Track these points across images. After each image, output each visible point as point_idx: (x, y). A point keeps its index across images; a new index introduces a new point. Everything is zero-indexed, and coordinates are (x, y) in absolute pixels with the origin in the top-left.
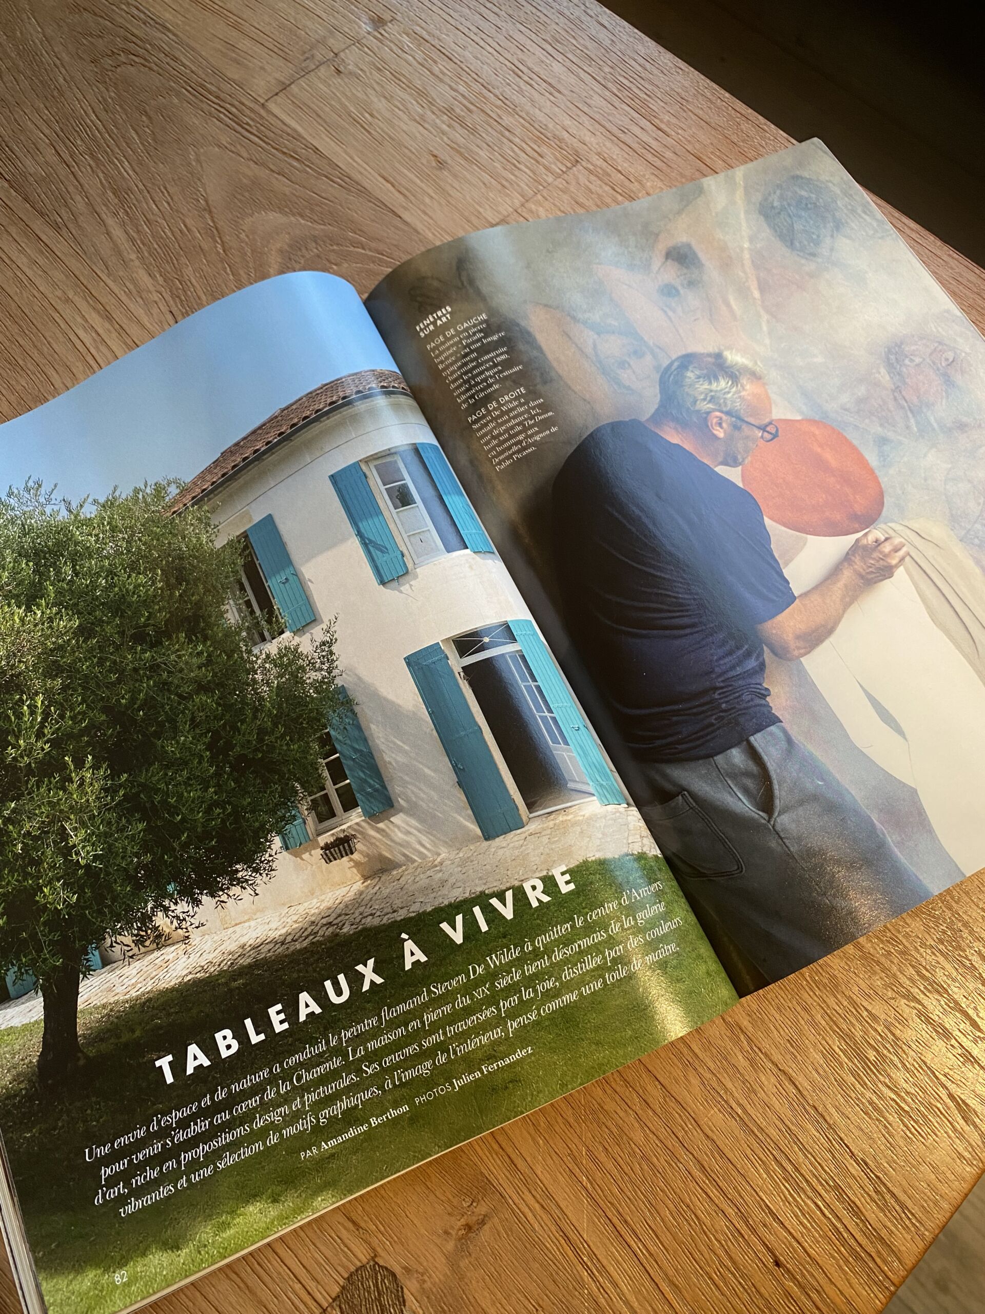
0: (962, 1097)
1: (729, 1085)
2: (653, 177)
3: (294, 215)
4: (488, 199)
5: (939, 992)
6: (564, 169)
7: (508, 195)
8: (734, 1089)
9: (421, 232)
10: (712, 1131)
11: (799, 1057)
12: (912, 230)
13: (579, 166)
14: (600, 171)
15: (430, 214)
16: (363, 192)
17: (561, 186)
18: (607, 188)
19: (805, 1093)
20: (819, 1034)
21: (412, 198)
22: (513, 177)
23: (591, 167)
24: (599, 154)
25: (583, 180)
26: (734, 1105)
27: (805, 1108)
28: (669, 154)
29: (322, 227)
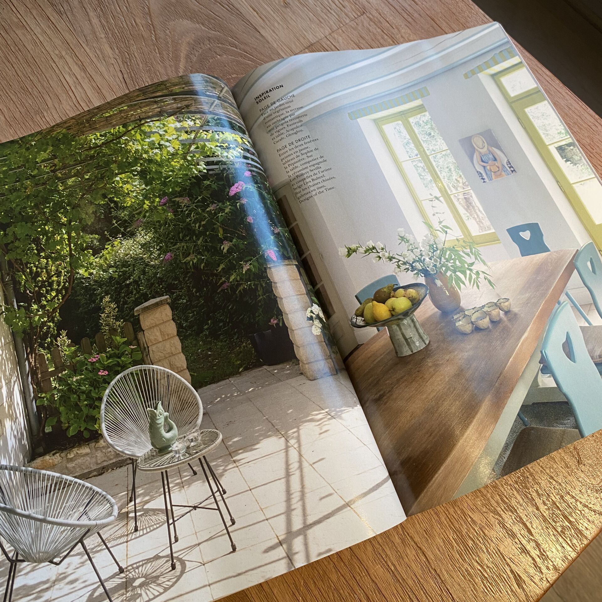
0: (518, 572)
1: (389, 553)
2: (406, 27)
3: (198, 23)
4: (311, 28)
5: (512, 512)
6: (356, 16)
7: (322, 27)
8: (391, 555)
9: (270, 41)
10: (376, 578)
11: (429, 541)
12: (547, 75)
13: (365, 15)
14: (376, 20)
15: (277, 33)
16: (240, 14)
17: (353, 26)
18: (379, 30)
19: (431, 561)
20: (442, 529)
21: (267, 22)
22: (327, 18)
23: (372, 17)
24: (377, 10)
25: (366, 24)
26: (390, 564)
27: (429, 570)
28: (416, 15)
29: (214, 32)
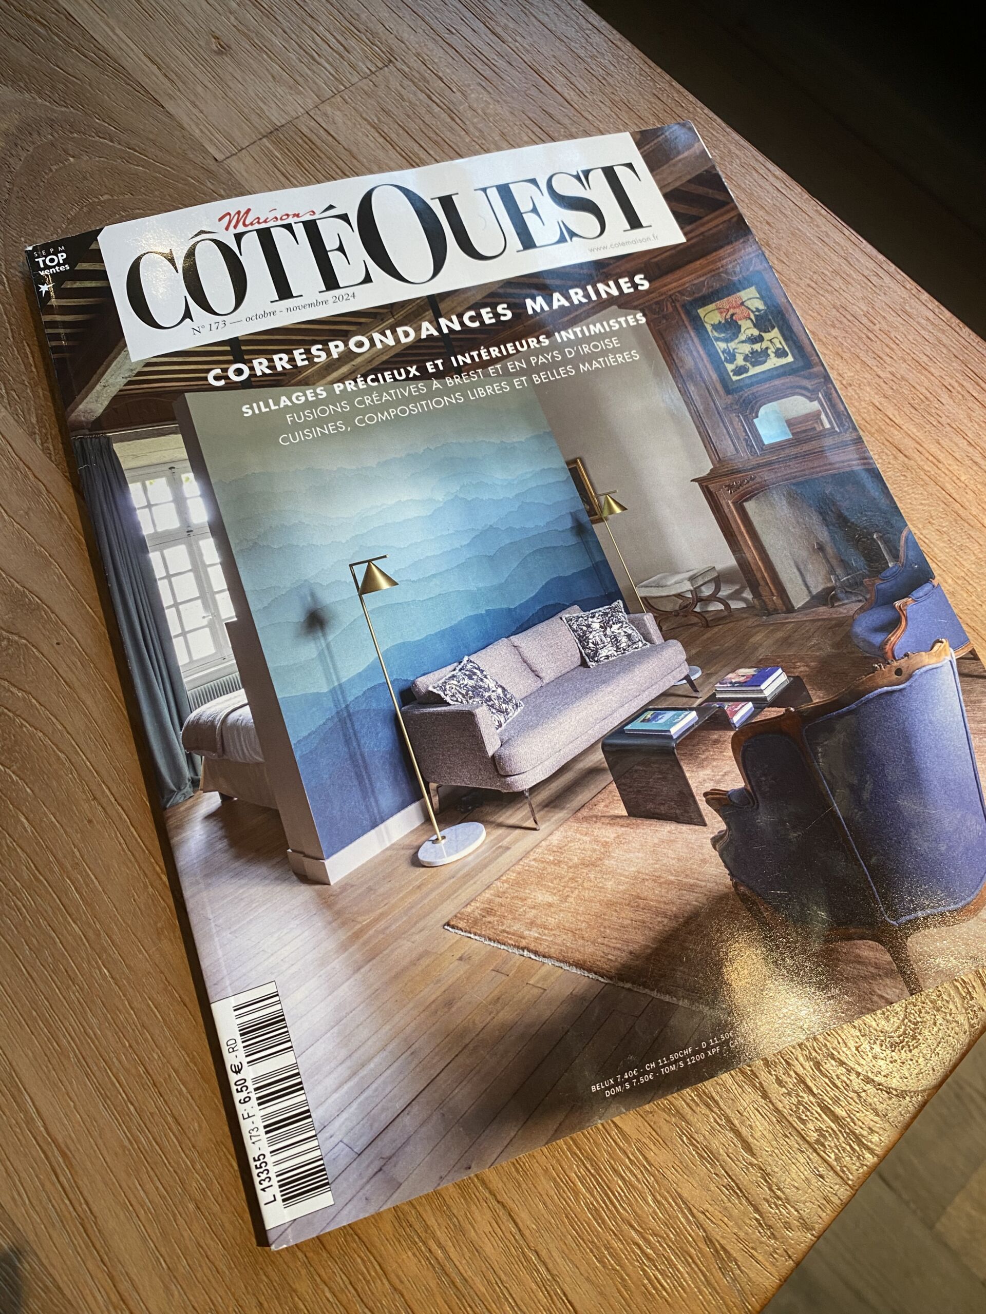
2: (480, 88)
3: (29, 91)
4: (276, 96)
6: (373, 69)
7: (300, 93)
9: (186, 126)
12: (777, 178)
13: (391, 66)
14: (417, 75)
15: (202, 107)
16: (121, 71)
17: (366, 88)
18: (422, 96)
19: (527, 1233)
21: (180, 84)
22: (309, 72)
23: (407, 70)
24: (418, 55)
25: (394, 84)
26: (434, 1247)
28: (501, 63)
29: (63, 109)
